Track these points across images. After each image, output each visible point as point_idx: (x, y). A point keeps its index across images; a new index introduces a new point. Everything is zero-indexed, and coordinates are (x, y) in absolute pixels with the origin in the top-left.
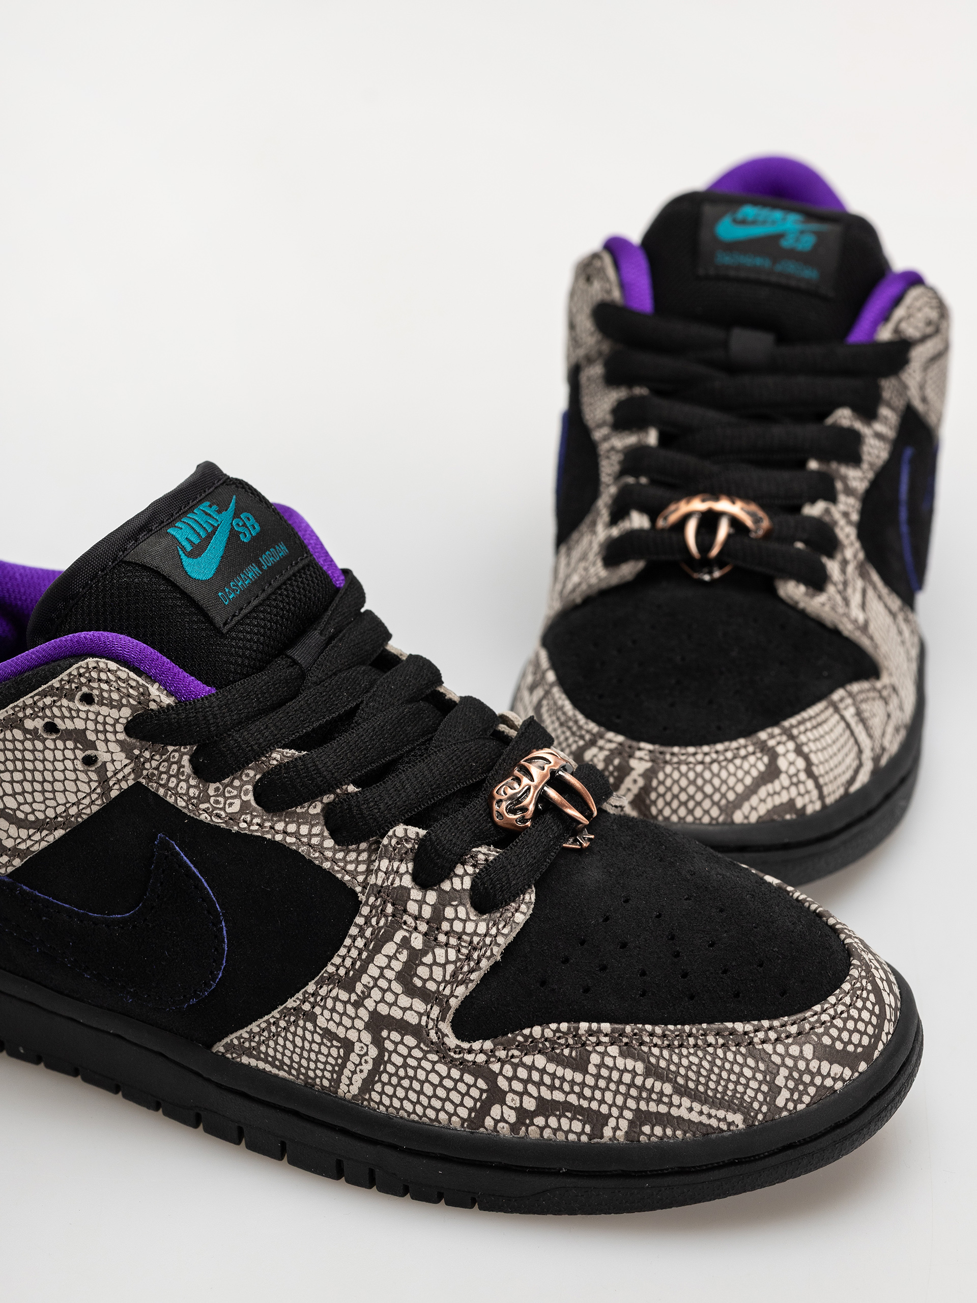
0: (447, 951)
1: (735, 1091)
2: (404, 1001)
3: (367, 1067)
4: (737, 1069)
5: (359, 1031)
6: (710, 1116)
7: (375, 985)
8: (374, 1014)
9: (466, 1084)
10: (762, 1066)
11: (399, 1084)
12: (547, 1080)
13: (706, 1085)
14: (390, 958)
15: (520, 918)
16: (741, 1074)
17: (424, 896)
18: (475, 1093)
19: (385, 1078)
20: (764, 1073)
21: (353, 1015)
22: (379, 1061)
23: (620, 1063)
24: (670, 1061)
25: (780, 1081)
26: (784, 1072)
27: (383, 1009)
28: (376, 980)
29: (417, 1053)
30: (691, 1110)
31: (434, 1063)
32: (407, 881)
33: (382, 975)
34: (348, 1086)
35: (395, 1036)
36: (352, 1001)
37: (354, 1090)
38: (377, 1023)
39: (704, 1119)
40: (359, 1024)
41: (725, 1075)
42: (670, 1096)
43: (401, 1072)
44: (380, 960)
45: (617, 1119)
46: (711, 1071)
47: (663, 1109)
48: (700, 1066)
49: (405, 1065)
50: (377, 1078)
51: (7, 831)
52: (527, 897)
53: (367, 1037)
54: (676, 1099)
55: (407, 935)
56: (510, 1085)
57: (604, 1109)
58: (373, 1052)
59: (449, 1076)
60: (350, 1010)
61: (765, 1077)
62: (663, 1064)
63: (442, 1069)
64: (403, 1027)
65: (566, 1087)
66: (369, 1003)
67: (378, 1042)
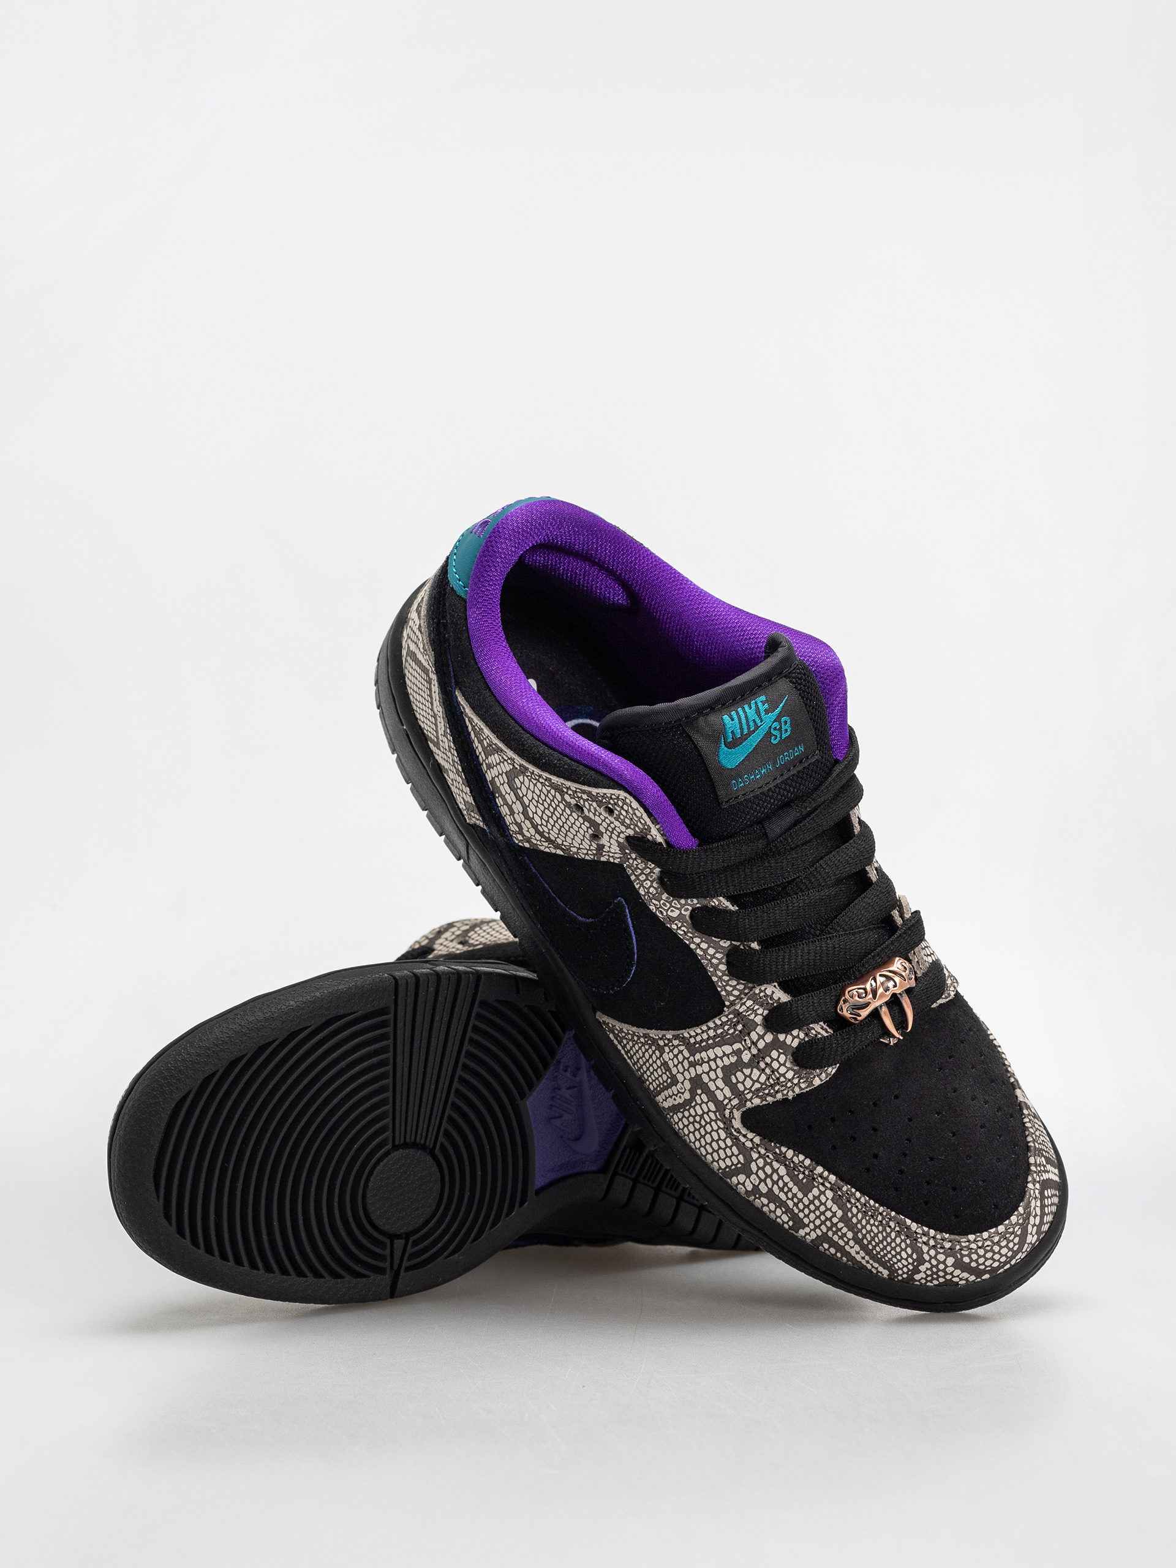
0: (760, 1075)
1: (891, 1259)
2: (720, 1083)
3: (679, 1101)
4: (898, 1249)
5: (685, 1079)
6: (868, 1262)
7: (708, 1062)
8: (699, 1076)
9: (732, 1152)
10: (915, 1256)
11: (693, 1123)
12: (781, 1184)
13: (874, 1247)
14: (725, 1054)
15: (817, 1082)
16: (899, 1253)
17: (765, 1034)
18: (735, 1161)
19: (686, 1114)
20: (914, 1260)
21: (686, 1068)
22: (687, 1103)
23: (829, 1204)
24: (859, 1222)
25: (922, 1268)
26: (927, 1265)
27: (705, 1078)
28: (710, 1060)
29: (712, 1115)
30: (858, 1253)
31: (719, 1128)
32: (759, 1019)
33: (715, 1060)
34: (664, 1100)
35: (705, 1098)
36: (690, 1060)
37: (666, 1105)
38: (697, 1083)
39: (864, 1262)
40: (688, 1076)
41: (889, 1248)
42: (849, 1240)
43: (698, 1119)
44: (718, 1051)
45: (811, 1230)
46: (882, 1242)
47: (841, 1243)
48: (876, 1235)
49: (702, 1117)
50: (681, 1110)
51: (528, 829)
52: (830, 1069)
53: (687, 1085)
54: (852, 1243)
55: (742, 1049)
56: (757, 1171)
57: (806, 1221)
58: (687, 1096)
59: (724, 1141)
60: (686, 1064)
61: (913, 1262)
62: (854, 1220)
63: (723, 1135)
64: (712, 1096)
65: (790, 1195)
66: (699, 1069)
67: (693, 1092)
